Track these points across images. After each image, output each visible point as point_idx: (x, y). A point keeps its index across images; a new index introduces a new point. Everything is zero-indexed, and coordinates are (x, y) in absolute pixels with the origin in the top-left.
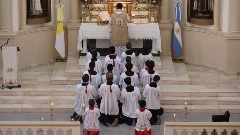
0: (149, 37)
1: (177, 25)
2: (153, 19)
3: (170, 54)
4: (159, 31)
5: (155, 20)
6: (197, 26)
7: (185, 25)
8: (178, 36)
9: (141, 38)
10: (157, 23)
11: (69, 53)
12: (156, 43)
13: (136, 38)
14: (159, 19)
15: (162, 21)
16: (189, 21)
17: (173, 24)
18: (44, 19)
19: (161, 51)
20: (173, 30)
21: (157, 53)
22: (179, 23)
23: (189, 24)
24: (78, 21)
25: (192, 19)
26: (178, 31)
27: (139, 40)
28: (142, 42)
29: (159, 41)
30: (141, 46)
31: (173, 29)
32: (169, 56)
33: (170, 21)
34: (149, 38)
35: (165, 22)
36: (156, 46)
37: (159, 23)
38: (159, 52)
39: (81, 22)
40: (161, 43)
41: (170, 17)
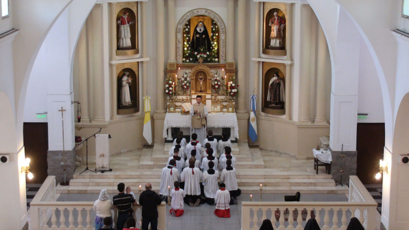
0: (227, 125)
1: (252, 115)
2: (230, 109)
3: (247, 140)
4: (236, 120)
5: (233, 110)
6: (270, 115)
7: (259, 115)
8: (254, 124)
9: (221, 127)
10: (235, 113)
11: (155, 140)
12: (234, 130)
13: (216, 127)
14: (236, 109)
15: (239, 111)
16: (263, 111)
17: (249, 114)
18: (133, 110)
19: (238, 138)
20: (249, 120)
21: (235, 140)
22: (255, 113)
23: (263, 114)
24: (163, 111)
25: (266, 109)
26: (253, 120)
27: (218, 128)
28: (222, 129)
29: (237, 129)
30: (220, 134)
31: (249, 118)
32: (245, 142)
33: (247, 111)
34: (228, 127)
35: (242, 112)
36: (233, 134)
37: (236, 112)
38: (236, 139)
39: (166, 112)
40: (239, 131)
41: (246, 107)
